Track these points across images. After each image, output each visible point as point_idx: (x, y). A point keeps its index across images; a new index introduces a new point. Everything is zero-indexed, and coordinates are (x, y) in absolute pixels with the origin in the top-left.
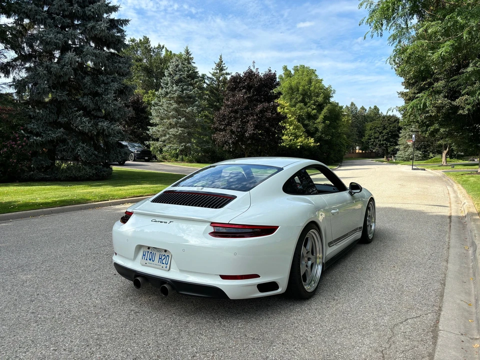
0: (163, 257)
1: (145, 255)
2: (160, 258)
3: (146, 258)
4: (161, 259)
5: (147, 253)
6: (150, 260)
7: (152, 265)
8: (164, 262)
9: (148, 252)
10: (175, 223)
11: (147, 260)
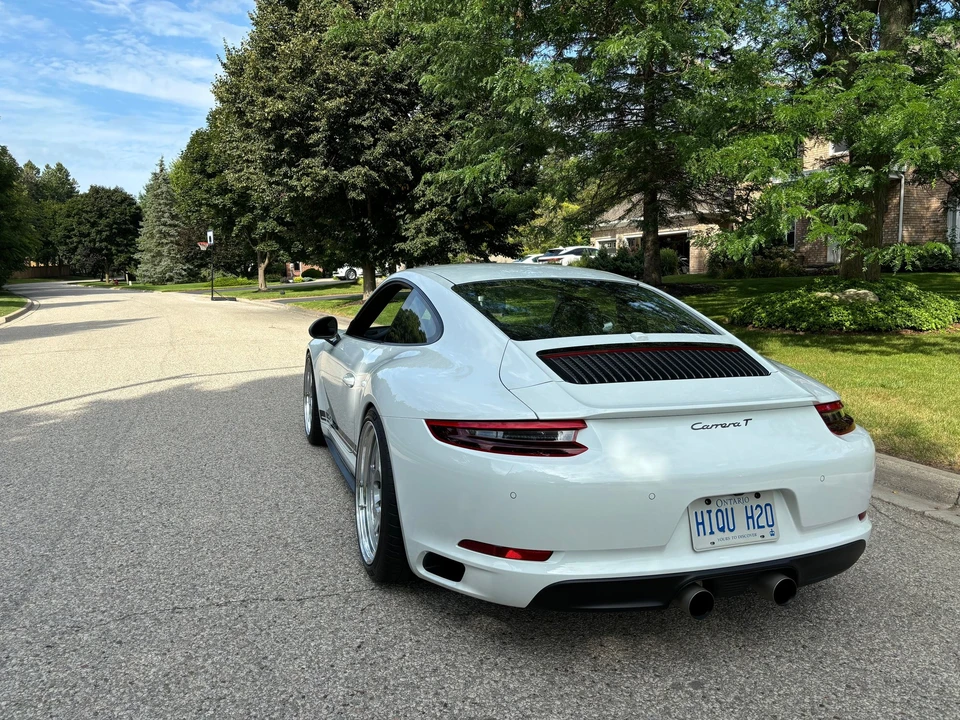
0: (757, 513)
1: (703, 523)
2: (748, 518)
3: (708, 530)
4: (752, 517)
5: (706, 516)
6: (722, 530)
7: (731, 541)
8: (762, 522)
9: (709, 512)
10: (760, 422)
11: (712, 533)
